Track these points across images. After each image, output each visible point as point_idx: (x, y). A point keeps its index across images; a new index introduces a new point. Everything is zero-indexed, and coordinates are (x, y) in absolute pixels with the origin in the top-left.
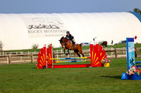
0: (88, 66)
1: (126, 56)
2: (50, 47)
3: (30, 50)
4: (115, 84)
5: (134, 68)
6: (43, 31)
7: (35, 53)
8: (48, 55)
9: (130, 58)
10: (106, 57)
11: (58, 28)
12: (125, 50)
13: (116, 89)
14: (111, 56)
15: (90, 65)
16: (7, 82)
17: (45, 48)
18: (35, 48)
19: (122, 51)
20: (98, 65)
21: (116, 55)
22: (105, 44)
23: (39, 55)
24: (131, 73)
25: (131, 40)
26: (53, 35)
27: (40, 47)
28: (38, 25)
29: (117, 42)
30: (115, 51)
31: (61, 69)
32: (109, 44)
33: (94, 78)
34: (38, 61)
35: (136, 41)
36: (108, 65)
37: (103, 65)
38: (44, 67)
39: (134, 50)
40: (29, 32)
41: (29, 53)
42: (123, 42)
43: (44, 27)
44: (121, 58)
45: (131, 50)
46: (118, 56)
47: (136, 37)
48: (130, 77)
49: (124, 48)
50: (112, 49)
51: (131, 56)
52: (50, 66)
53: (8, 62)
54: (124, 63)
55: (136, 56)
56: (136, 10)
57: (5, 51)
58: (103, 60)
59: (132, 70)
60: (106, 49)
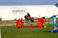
0: (37, 27)
1: (53, 23)
2: (22, 19)
3: (13, 21)
4: (48, 34)
5: (56, 28)
6: (19, 13)
7: (15, 22)
8: (21, 22)
9: (55, 24)
10: (44, 23)
11: (25, 11)
12: (52, 21)
13: (49, 36)
14: (47, 23)
15: (38, 27)
16: (4, 34)
17: (19, 19)
18: (15, 20)
19: (51, 21)
20: (41, 27)
21: (49, 22)
22: (44, 18)
23: (17, 23)
24: (55, 30)
25: (55, 16)
26: (23, 14)
27: (17, 19)
28: (16, 10)
29: (49, 17)
30: (48, 21)
31: (26, 28)
32: (46, 18)
33: (40, 32)
34: (17, 25)
35: (57, 17)
36: (45, 27)
37: (43, 27)
38: (19, 27)
39: (56, 20)
40: (13, 13)
41: (13, 22)
42: (51, 17)
43: (19, 11)
44: (51, 24)
45: (55, 20)
46: (50, 23)
47: (57, 15)
48: (55, 32)
49: (52, 20)
50: (47, 20)
51: (55, 23)
52: (22, 27)
53: (4, 25)
54: (52, 26)
55: (57, 23)
56: (57, 4)
57: (3, 21)
58: (43, 25)
59: (55, 29)
60: (44, 20)
